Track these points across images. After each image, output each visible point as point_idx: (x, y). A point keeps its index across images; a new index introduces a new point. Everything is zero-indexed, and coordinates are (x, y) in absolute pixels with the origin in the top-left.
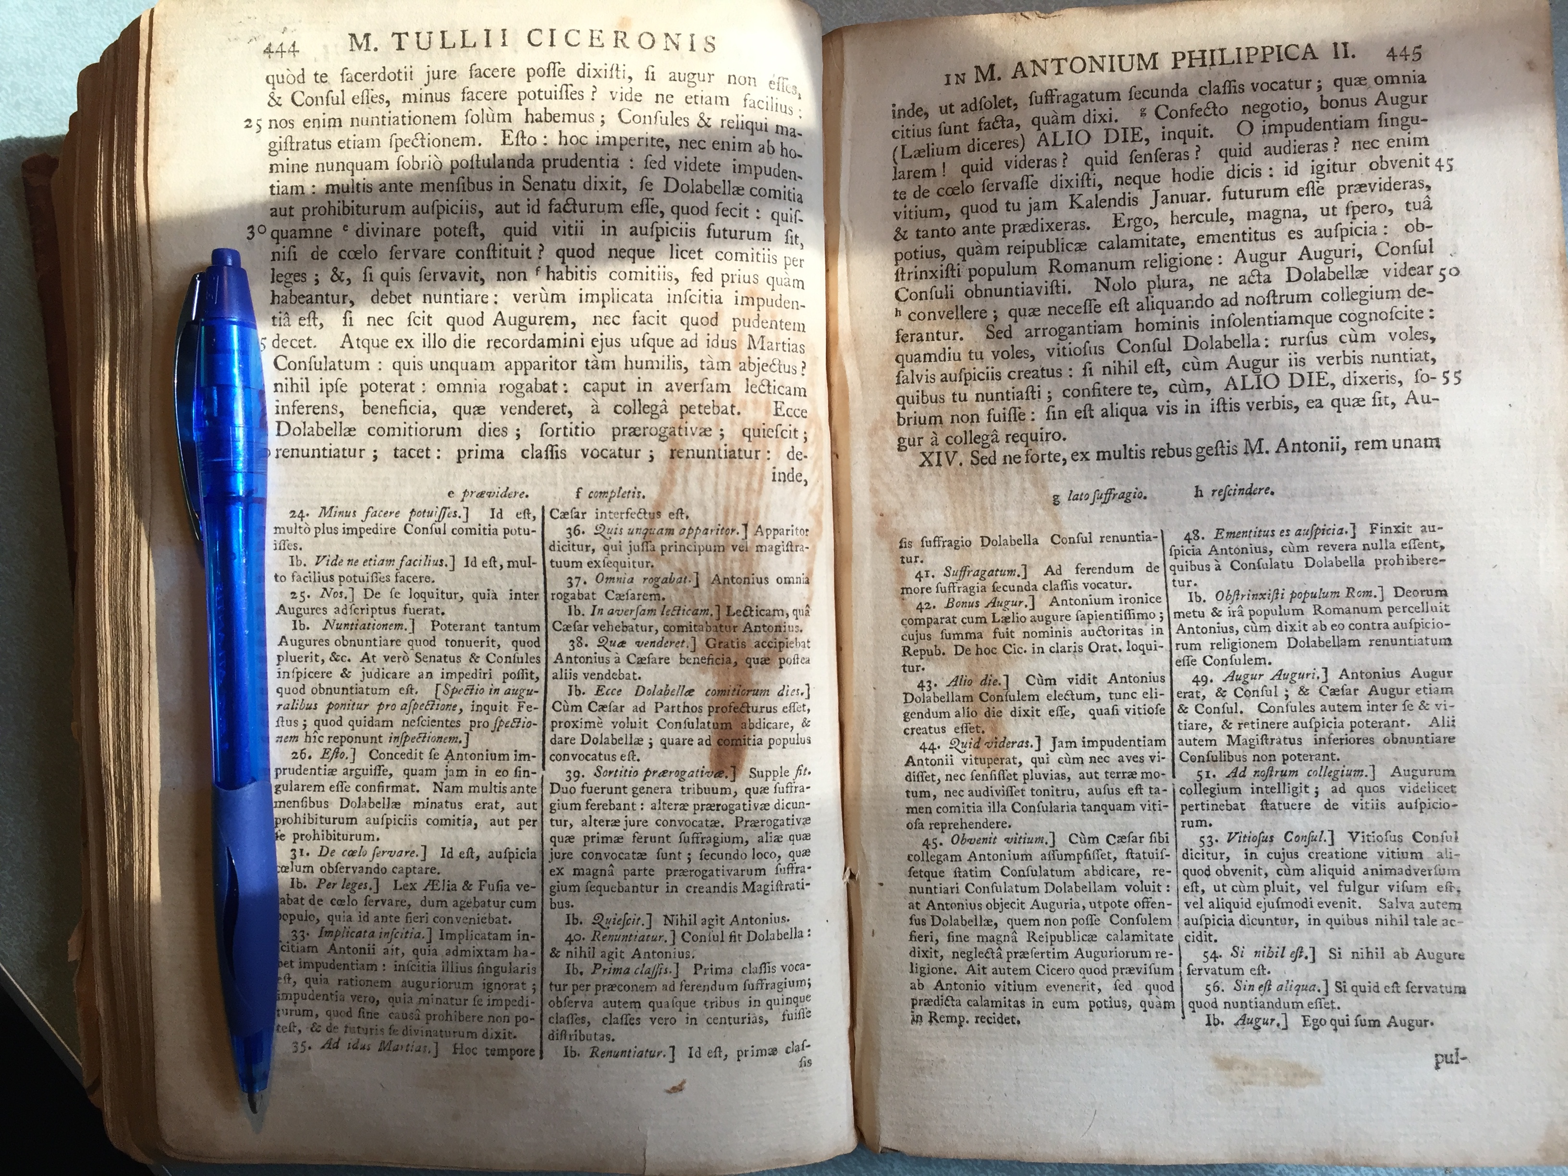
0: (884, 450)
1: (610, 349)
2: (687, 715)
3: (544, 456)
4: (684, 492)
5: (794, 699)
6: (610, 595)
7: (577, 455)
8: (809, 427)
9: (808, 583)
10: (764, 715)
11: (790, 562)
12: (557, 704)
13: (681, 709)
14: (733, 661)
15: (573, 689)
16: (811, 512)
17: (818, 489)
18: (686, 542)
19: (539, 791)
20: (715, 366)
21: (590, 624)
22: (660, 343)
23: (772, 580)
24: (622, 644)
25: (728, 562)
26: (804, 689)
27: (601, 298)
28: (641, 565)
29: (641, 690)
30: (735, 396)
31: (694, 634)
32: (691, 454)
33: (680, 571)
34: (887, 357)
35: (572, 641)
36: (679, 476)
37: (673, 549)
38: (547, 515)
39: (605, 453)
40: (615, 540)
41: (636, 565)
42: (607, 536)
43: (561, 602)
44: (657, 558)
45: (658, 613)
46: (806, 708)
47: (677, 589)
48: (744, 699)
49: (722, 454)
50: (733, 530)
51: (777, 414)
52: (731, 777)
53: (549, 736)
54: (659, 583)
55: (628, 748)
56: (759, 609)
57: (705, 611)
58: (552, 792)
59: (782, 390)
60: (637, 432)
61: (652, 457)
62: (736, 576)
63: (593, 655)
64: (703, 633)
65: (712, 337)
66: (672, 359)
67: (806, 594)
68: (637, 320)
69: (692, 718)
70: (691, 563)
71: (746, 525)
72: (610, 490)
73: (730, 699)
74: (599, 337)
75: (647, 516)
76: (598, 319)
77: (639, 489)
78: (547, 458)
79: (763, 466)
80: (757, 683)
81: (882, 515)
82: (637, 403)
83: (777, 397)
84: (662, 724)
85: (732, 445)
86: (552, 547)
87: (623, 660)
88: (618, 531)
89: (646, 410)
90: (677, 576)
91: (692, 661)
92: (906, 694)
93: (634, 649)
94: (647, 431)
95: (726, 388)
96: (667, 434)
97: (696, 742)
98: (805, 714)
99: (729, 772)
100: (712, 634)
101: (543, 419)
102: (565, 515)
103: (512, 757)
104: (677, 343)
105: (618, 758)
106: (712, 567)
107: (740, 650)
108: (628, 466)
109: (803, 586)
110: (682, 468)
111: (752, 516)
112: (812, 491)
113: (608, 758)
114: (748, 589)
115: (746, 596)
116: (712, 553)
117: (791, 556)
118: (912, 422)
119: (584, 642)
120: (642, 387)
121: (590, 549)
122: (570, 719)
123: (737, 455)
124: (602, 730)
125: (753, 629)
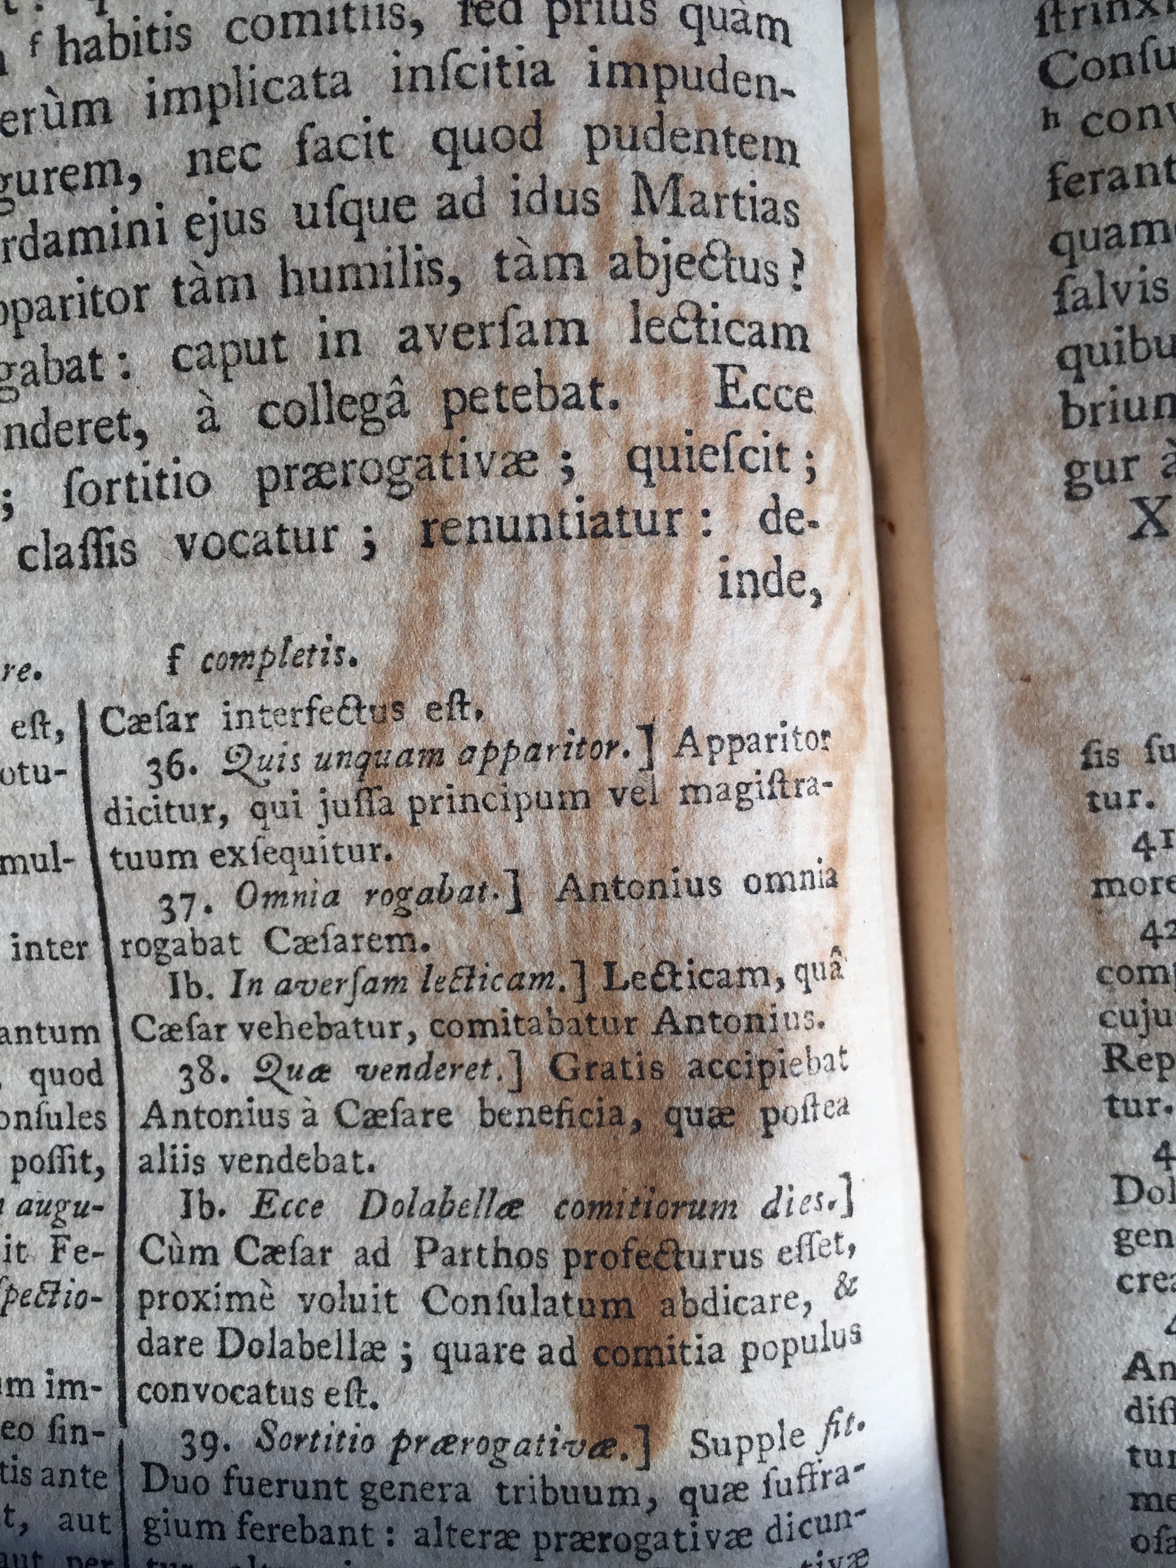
0: (1026, 498)
1: (238, 240)
2: (505, 1275)
3: (78, 560)
4: (467, 641)
5: (810, 1222)
6: (280, 941)
7: (166, 555)
8: (819, 436)
9: (834, 884)
10: (728, 1273)
11: (782, 829)
12: (153, 1243)
13: (488, 1257)
14: (629, 1116)
15: (195, 1199)
16: (833, 680)
17: (850, 614)
18: (480, 786)
19: (113, 1483)
20: (539, 268)
21: (231, 1019)
22: (378, 212)
23: (733, 886)
24: (322, 1072)
25: (603, 839)
26: (836, 1190)
27: (205, 98)
28: (357, 853)
29: (376, 1201)
30: (601, 354)
31: (519, 1043)
32: (480, 529)
33: (467, 867)
34: (1025, 239)
35: (185, 1067)
36: (449, 596)
37: (443, 806)
38: (94, 725)
39: (243, 544)
40: (281, 784)
41: (344, 854)
42: (260, 777)
43: (148, 962)
44: (398, 833)
45: (413, 985)
46: (844, 1244)
47: (460, 920)
48: (667, 1227)
49: (572, 526)
50: (612, 746)
51: (726, 403)
52: (637, 1458)
53: (134, 1332)
54: (412, 905)
55: (343, 1372)
56: (699, 967)
57: (543, 979)
58: (148, 1488)
59: (740, 333)
60: (326, 478)
61: (370, 545)
62: (626, 876)
63: (242, 1105)
64: (542, 1039)
65: (528, 183)
66: (414, 256)
67: (830, 915)
68: (309, 150)
69: (521, 1285)
70: (496, 844)
71: (649, 730)
72: (258, 647)
73: (626, 1227)
74: (206, 211)
75: (366, 714)
76: (202, 161)
77: (338, 640)
78: (85, 566)
79: (691, 557)
80: (701, 1182)
81: (1027, 679)
82: (321, 389)
83: (725, 353)
84: (438, 1302)
85: (601, 498)
86: (113, 814)
87: (326, 1119)
88: (288, 763)
89: (348, 411)
90: (458, 882)
91: (514, 1118)
92: (1119, 1178)
93: (354, 1086)
94: (354, 472)
95: (573, 329)
96: (409, 476)
97: (532, 1354)
98: (843, 1262)
99: (630, 1443)
100: (565, 1042)
101: (71, 458)
102: (139, 725)
103: (41, 1389)
104: (426, 208)
105: (319, 1398)
106: (557, 853)
107: (649, 1085)
108: (307, 576)
109: (822, 895)
110: (458, 574)
111: (666, 700)
112: (836, 619)
113: (290, 1398)
114: (661, 914)
115: (659, 931)
116: (554, 814)
117: (784, 812)
118: (1104, 415)
119: (219, 1069)
120: (333, 345)
121: (215, 814)
122: (187, 1287)
123: (613, 526)
124: (273, 1319)
125: (682, 1025)
